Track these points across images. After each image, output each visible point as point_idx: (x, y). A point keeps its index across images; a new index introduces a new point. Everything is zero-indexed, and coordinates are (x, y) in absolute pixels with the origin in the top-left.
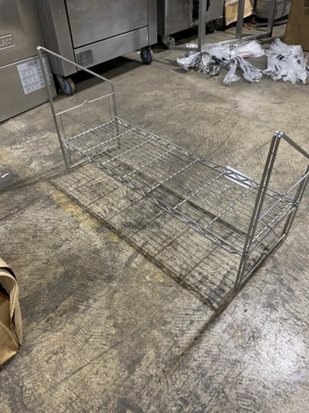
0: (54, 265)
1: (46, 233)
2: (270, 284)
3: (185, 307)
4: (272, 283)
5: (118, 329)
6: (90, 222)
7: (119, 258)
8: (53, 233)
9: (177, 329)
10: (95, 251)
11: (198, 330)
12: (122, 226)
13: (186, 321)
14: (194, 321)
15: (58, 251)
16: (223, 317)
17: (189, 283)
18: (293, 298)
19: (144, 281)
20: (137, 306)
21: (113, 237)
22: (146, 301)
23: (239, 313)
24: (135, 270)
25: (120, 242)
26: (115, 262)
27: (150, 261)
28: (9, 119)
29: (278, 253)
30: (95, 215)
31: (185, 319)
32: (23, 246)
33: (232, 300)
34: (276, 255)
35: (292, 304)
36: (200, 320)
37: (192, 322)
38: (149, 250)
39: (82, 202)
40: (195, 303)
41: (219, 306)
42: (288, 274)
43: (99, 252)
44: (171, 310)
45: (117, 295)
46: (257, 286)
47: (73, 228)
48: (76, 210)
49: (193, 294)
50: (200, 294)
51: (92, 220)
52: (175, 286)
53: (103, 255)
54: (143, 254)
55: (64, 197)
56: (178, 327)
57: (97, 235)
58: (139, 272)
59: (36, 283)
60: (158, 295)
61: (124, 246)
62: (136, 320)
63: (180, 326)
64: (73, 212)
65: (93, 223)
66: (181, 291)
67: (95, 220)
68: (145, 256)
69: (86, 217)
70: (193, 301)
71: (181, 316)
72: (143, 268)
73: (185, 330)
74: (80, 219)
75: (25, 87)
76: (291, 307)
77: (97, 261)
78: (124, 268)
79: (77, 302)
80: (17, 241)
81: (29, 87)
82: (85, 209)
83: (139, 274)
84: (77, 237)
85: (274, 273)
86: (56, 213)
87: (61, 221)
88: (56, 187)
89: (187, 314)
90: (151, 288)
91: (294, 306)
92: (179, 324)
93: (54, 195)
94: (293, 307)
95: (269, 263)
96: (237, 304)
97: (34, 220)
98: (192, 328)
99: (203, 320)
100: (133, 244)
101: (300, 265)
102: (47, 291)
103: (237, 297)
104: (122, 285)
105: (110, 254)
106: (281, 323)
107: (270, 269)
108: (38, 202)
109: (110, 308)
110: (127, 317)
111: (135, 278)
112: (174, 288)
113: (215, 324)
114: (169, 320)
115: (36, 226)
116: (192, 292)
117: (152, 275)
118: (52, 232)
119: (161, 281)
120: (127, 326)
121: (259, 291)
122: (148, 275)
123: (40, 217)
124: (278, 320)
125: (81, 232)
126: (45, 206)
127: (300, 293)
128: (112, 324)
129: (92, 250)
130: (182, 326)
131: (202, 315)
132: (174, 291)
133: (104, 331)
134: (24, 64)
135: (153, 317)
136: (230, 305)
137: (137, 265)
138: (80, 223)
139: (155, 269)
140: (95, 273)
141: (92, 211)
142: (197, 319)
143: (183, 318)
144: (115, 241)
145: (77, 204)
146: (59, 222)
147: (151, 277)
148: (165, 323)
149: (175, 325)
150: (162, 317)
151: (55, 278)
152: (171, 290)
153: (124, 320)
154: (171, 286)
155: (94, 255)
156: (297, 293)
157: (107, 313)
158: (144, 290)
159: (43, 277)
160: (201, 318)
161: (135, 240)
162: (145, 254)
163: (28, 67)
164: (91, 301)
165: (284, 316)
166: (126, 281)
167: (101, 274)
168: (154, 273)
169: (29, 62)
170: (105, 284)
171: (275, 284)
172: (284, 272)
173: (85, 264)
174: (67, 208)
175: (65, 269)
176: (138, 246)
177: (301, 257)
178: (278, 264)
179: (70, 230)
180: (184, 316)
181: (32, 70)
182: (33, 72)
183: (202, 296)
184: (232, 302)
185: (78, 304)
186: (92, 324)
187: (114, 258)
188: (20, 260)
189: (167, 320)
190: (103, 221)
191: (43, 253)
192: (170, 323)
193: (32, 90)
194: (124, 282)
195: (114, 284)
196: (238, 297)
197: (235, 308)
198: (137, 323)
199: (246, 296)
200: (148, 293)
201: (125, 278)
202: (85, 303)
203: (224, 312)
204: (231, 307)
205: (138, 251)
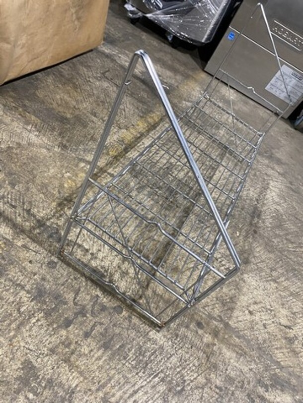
0: (73, 112)
2: (75, 298)
3: (34, 203)
4: (76, 300)
5: (6, 149)
6: (130, 136)
7: (89, 154)
9: (6, 194)
10: (95, 139)
11: (4, 212)
12: (131, 159)
13: (16, 202)
14: (15, 209)
15: (89, 115)
16: (21, 237)
17: (66, 209)
18: (55, 326)
19: (64, 171)
20: (32, 164)
21: (114, 151)
22: (39, 171)
23: (28, 255)
24: (77, 166)
25: (109, 156)
28: (234, 89)
29: (130, 317)
30: (139, 140)
31: (18, 201)
32: (90, 96)
33: (45, 249)
34: (125, 313)
35: (43, 321)
36: (17, 214)
37: (14, 207)
38: (104, 178)
39: (153, 132)
40: (39, 212)
41: (36, 235)
42: (94, 326)
43: (93, 141)
44: (28, 190)
45: (44, 151)
46: (69, 280)
47: (119, 125)
48: (141, 128)
49: (51, 211)
50: (51, 218)
51: (133, 138)
52: (60, 196)
53: (90, 143)
54: (98, 173)
55: (155, 121)
56: (8, 195)
57: (115, 141)
58: (74, 168)
59: (53, 102)
60: (47, 181)
61: (106, 159)
62: (17, 162)
63: (9, 196)
64: (138, 126)
65: (129, 139)
66: (54, 201)
67: (133, 140)
68: (95, 175)
69: (134, 134)
70: (41, 210)
71: (21, 197)
72: (79, 172)
73: (3, 200)
74: (131, 130)
75: (272, 84)
76: (38, 320)
77: (82, 139)
78: (78, 158)
79: (34, 124)
80: (95, 92)
81: (274, 88)
82: (145, 134)
83: (72, 168)
85: (93, 306)
86: (134, 115)
87: (125, 118)
89: (24, 203)
90: (56, 176)
91: (42, 325)
92: (11, 196)
93: (154, 115)
94: (40, 323)
95: (110, 301)
96: (40, 254)
98: (6, 206)
99: (16, 218)
100: (109, 166)
101: (114, 346)
102: (45, 107)
103: (50, 255)
104: (57, 155)
105: (93, 149)
106: (13, 302)
107: (99, 301)
108: (143, 105)
109: (29, 145)
110: (19, 156)
111: (67, 165)
112: (57, 195)
113: (11, 228)
114: (16, 187)
116: (54, 210)
117: (71, 178)
119: (66, 185)
120: (9, 155)
121: (61, 281)
122: (71, 175)
123: (125, 106)
124: (18, 300)
125: (115, 130)
126: (140, 109)
127: (64, 337)
128: (11, 145)
129: (95, 136)
130: (8, 198)
131: (24, 217)
132: (53, 195)
133: (4, 140)
134: (291, 70)
135: (20, 175)
136: (38, 247)
137: (83, 167)
138: (126, 129)
139: (79, 181)
140: (69, 137)
141: (143, 138)
142: (17, 211)
143: (19, 200)
144: (111, 153)
145: (149, 129)
146: (123, 116)
147: (69, 178)
148: (13, 185)
149: (10, 192)
150: (19, 182)
151: (59, 112)
152: (55, 193)
153: (16, 154)
154: (59, 193)
155: (90, 137)
156: (63, 332)
157: (24, 143)
158: (52, 171)
159: (59, 106)
160: (19, 216)
161: (116, 168)
162: (99, 175)
163: (291, 75)
164: (37, 133)
165: (25, 308)
166: (62, 158)
167: (68, 141)
168: (75, 180)
169: (296, 73)
170: (57, 143)
171: (75, 304)
172: (97, 319)
173: (78, 131)
174: (142, 123)
175: (69, 118)
176: (108, 169)
177: (129, 350)
178: (110, 313)
180: (21, 201)
181: (290, 80)
182: (290, 81)
183: (48, 219)
184: (42, 249)
185: (33, 125)
186: (11, 133)
187: (89, 151)
188: (75, 94)
189: (17, 186)
190: (133, 145)
191: (85, 106)
192: (14, 188)
193: (273, 92)
194: (61, 157)
196: (51, 257)
197: (35, 252)
198: (13, 163)
199: (52, 265)
200: (49, 173)
201: (66, 158)
202: (34, 129)
203: (28, 239)
204: (36, 247)
205: (101, 169)
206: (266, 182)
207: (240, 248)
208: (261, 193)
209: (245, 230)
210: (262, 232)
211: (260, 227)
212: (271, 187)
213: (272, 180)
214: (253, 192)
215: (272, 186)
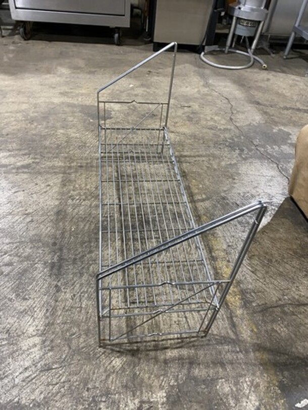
1: (259, 258)
6: (215, 245)
8: (253, 254)
11: (195, 158)
14: (194, 161)
19: (204, 186)
20: (217, 179)
22: (211, 179)
24: (205, 193)
25: (202, 214)
26: (215, 205)
27: (191, 193)
30: (208, 248)
39: (211, 273)
40: (186, 165)
44: (201, 169)
45: (225, 189)
47: (234, 249)
48: (223, 266)
49: (183, 168)
50: (180, 165)
51: (212, 245)
52: (189, 175)
54: (193, 198)
58: (204, 191)
60: (202, 177)
61: (201, 211)
64: (226, 266)
65: (213, 242)
66: (188, 172)
67: (210, 244)
68: (192, 196)
69: (217, 252)
72: (199, 191)
74: (223, 254)
78: (211, 198)
82: (213, 262)
84: (233, 238)
86: (243, 276)
88: (231, 318)
90: (203, 181)
97: (267, 281)
100: (194, 207)
104: (219, 191)
105: (215, 211)
111: (208, 190)
115: (267, 272)
118: (253, 256)
119: (194, 181)
122: (199, 187)
123: (261, 280)
125: (228, 241)
126: (253, 294)
137: (202, 195)
138: (225, 249)
139: (193, 187)
141: (208, 255)
144: (205, 217)
152: (193, 174)
158: (207, 183)
170: (229, 198)
176: (192, 205)
179: (236, 248)
190: (204, 239)
195: (223, 194)
205: (195, 202)
206: (48, 343)
207: (67, 219)
208: (55, 309)
209: (66, 238)
210: (47, 249)
211: (50, 253)
212: (37, 340)
213: (35, 365)
214: (67, 300)
215: (35, 345)
